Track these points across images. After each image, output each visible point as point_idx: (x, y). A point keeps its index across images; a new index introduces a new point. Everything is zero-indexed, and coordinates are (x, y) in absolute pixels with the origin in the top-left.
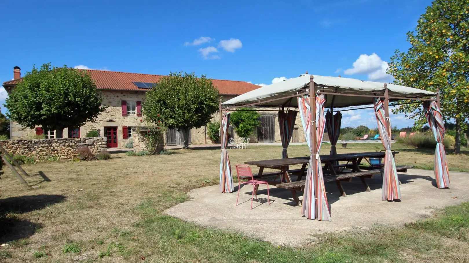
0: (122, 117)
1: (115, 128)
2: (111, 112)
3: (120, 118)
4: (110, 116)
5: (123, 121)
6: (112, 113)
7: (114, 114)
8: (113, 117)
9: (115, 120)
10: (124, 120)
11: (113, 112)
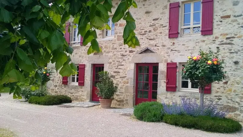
0: (168, 42)
1: (155, 67)
2: (150, 31)
3: (165, 43)
4: (147, 41)
5: (169, 51)
6: (152, 35)
7: (155, 37)
8: (152, 42)
9: (156, 48)
10: (172, 48)
11: (153, 33)
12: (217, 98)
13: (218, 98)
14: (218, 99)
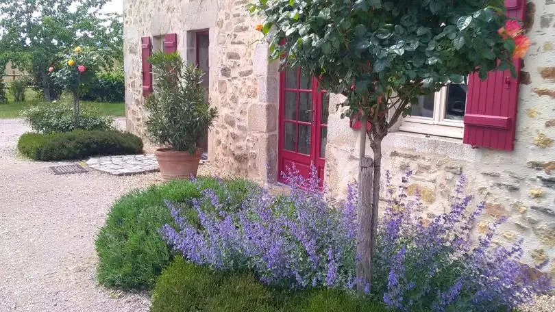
12: (543, 174)
13: (546, 177)
14: (544, 180)
